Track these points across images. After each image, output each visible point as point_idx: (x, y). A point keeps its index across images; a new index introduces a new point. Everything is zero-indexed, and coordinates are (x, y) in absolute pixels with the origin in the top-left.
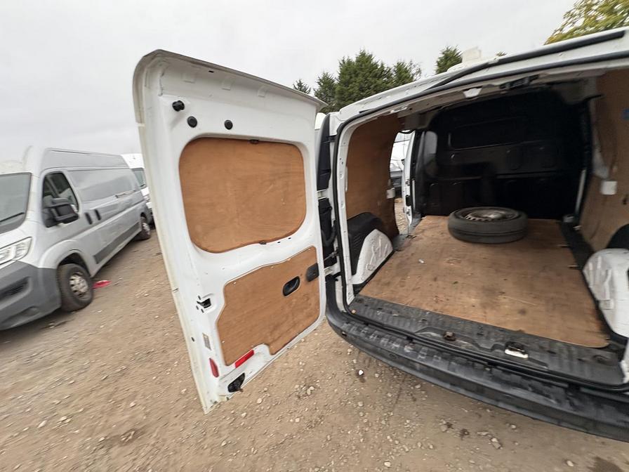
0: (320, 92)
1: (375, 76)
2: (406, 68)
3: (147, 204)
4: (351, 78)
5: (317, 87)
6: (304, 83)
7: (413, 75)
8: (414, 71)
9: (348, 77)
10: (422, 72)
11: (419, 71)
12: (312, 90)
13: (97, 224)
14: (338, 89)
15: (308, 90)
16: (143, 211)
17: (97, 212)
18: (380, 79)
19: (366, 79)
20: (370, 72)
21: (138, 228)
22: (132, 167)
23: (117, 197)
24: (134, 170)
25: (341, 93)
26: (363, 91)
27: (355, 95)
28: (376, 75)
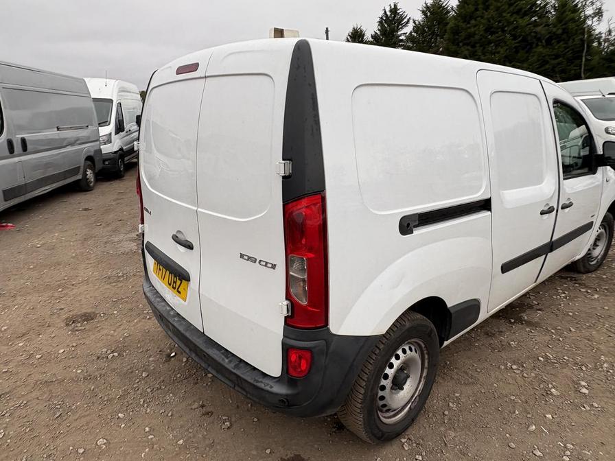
0: (423, 26)
1: (518, 12)
2: (576, 5)
3: (102, 147)
4: (477, 10)
5: (419, 17)
6: (402, 8)
7: (587, 17)
8: (589, 11)
9: (472, 8)
10: (604, 14)
11: (599, 13)
12: (411, 21)
13: (20, 155)
14: (451, 24)
15: (405, 20)
16: (92, 154)
17: (23, 141)
18: (527, 18)
19: (500, 15)
20: (511, 5)
21: (77, 174)
22: (94, 96)
23: (58, 129)
24: (95, 100)
25: (456, 32)
26: (492, 33)
27: (477, 37)
28: (520, 10)
